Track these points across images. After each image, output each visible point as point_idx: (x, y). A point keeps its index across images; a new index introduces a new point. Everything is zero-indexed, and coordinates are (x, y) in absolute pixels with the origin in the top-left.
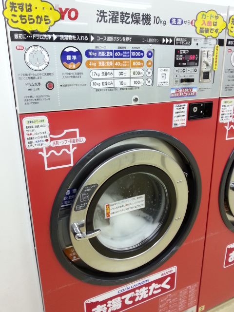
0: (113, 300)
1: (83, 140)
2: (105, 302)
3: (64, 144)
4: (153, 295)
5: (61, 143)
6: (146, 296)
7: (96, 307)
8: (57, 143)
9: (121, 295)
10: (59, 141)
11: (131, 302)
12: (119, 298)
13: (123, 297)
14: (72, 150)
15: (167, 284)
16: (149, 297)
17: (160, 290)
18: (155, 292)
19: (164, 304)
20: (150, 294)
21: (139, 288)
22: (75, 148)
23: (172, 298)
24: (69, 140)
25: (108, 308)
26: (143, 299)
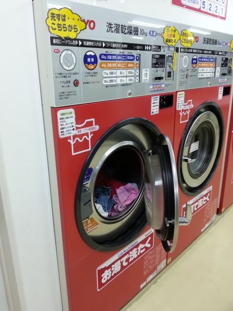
0: (115, 264)
1: (97, 128)
2: (110, 267)
3: (85, 132)
4: (141, 254)
5: (83, 131)
6: (136, 257)
7: (104, 272)
8: (80, 131)
9: (120, 259)
10: (82, 129)
11: (127, 263)
12: (119, 261)
13: (122, 260)
14: (90, 137)
15: (149, 243)
16: (138, 256)
17: (144, 250)
18: (142, 251)
19: (147, 261)
20: (139, 254)
21: (131, 250)
22: (92, 135)
23: (152, 255)
24: (88, 128)
25: (112, 271)
26: (135, 259)
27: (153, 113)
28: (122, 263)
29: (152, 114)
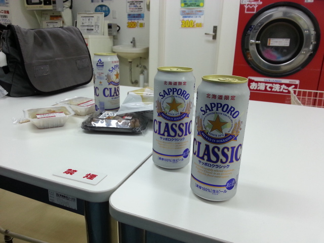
1: (261, 3)
2: (257, 82)
3: (254, 4)
4: (282, 92)
6: (278, 90)
7: (252, 82)
8: (251, 3)
9: (265, 83)
11: (270, 90)
13: (267, 84)
16: (280, 92)
17: (287, 91)
20: (281, 90)
21: (276, 83)
22: (258, 6)
24: (256, 2)
25: (258, 86)
26: (276, 92)
27: (307, 1)
28: (266, 86)
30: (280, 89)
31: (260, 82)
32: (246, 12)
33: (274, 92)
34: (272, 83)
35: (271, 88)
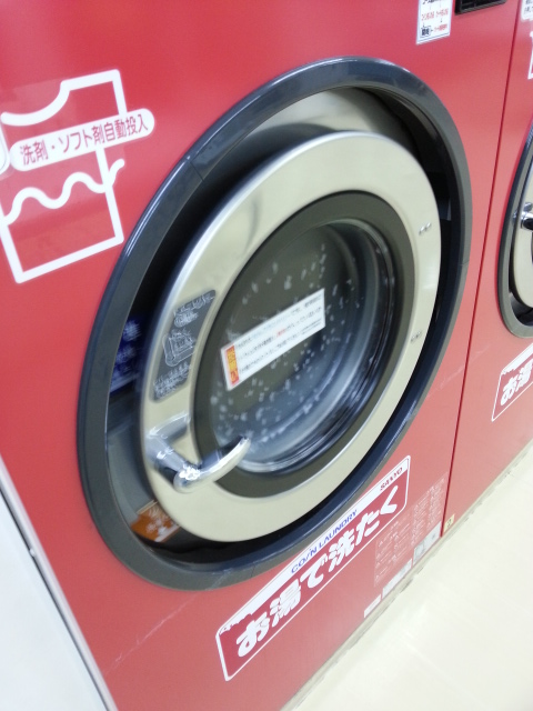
0: (282, 595)
2: (265, 607)
3: (72, 154)
5: (59, 147)
6: (350, 550)
7: (245, 629)
8: (40, 149)
9: (297, 576)
10: (49, 139)
11: (321, 578)
12: (295, 583)
13: (303, 578)
14: (110, 174)
15: (391, 503)
16: (356, 549)
17: (377, 523)
18: (369, 532)
19: (385, 549)
20: (359, 540)
21: (335, 540)
22: (120, 164)
23: (400, 528)
24: (87, 127)
25: (272, 618)
26: (345, 559)
27: (425, 32)
28: (304, 585)
29: (420, 39)
30: (354, 541)
31: (277, 595)
32: (21, 276)
33: (337, 568)
34: (325, 550)
35: (323, 570)
